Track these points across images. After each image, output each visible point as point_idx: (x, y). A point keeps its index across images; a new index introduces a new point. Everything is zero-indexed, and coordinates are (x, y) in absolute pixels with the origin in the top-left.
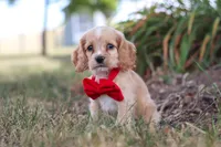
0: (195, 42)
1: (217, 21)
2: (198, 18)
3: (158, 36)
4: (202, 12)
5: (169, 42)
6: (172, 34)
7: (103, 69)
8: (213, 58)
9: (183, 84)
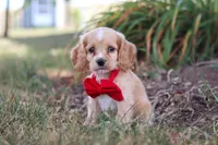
0: (177, 37)
4: (184, 8)
5: (153, 35)
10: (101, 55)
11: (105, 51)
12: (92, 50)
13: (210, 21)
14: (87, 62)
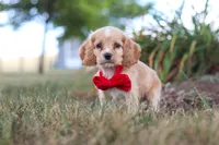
1: (194, 43)
2: (179, 40)
5: (154, 59)
6: (157, 53)
7: (110, 65)
10: (108, 49)
11: (111, 47)
12: (100, 46)
14: (95, 57)
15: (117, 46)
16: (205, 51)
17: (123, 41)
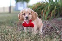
3: (40, 10)
4: (52, 4)
5: (43, 12)
7: (28, 20)
8: (54, 16)
9: (46, 23)
10: (27, 15)
11: (28, 15)
12: (24, 14)
13: (59, 8)
14: (23, 18)
15: (30, 14)
16: (59, 9)
17: (32, 12)
